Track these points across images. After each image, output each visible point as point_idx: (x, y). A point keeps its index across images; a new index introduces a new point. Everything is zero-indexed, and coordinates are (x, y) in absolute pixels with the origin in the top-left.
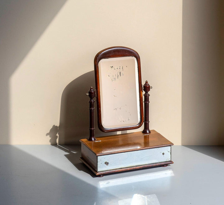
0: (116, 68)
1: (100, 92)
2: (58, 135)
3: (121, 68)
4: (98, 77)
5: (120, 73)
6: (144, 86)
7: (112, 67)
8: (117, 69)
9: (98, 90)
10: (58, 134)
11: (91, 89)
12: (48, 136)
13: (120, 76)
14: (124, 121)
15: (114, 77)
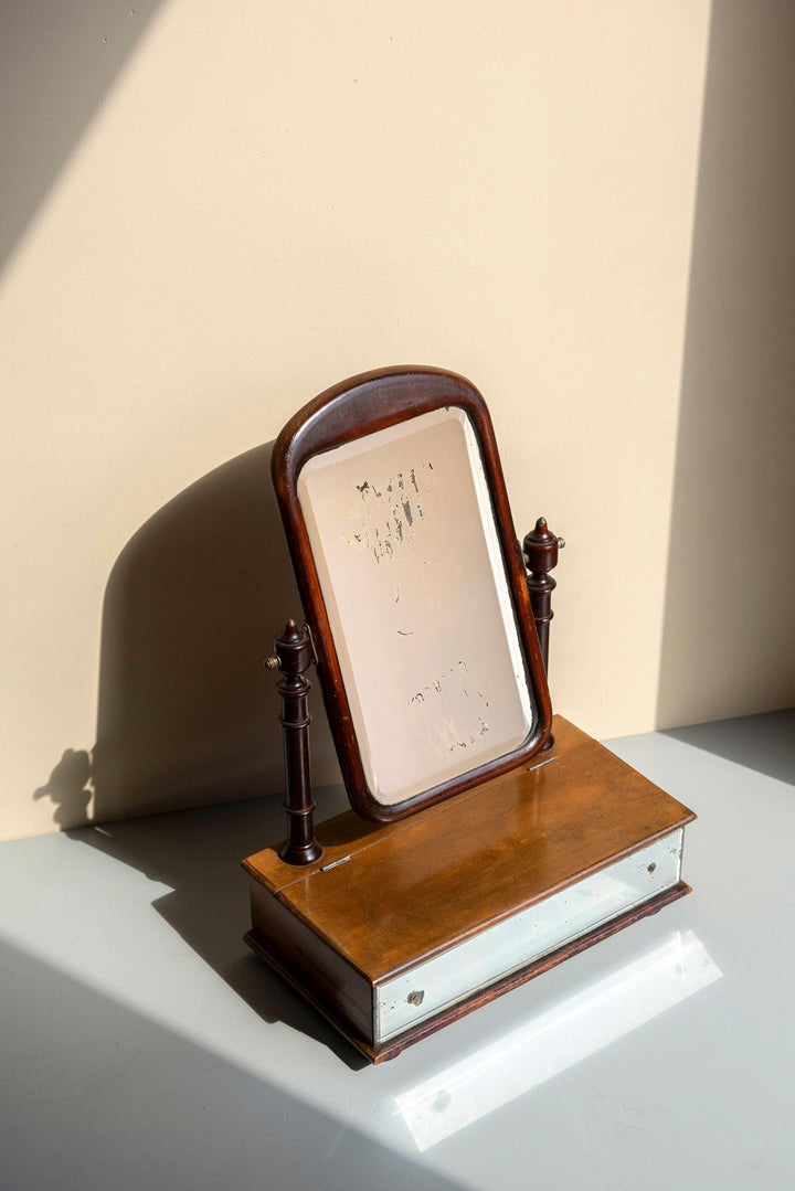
0: (382, 488)
1: (334, 634)
2: (89, 787)
3: (407, 477)
4: (309, 557)
5: (407, 507)
6: (525, 544)
7: (366, 485)
8: (390, 489)
9: (321, 624)
10: (92, 784)
11: (289, 631)
12: (46, 799)
13: (410, 521)
14: (463, 745)
15: (383, 537)
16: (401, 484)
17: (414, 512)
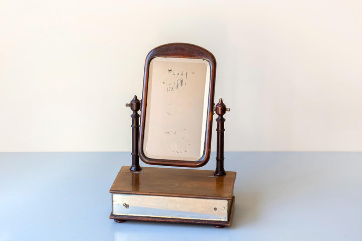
0: (176, 74)
3: (184, 74)
5: (182, 81)
7: (171, 70)
8: (178, 74)
13: (182, 85)
14: (178, 152)
15: (171, 86)
16: (182, 74)
17: (184, 83)
